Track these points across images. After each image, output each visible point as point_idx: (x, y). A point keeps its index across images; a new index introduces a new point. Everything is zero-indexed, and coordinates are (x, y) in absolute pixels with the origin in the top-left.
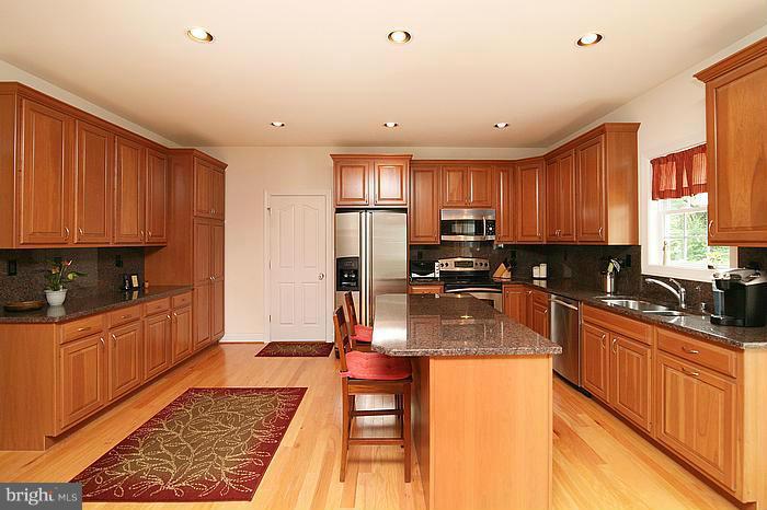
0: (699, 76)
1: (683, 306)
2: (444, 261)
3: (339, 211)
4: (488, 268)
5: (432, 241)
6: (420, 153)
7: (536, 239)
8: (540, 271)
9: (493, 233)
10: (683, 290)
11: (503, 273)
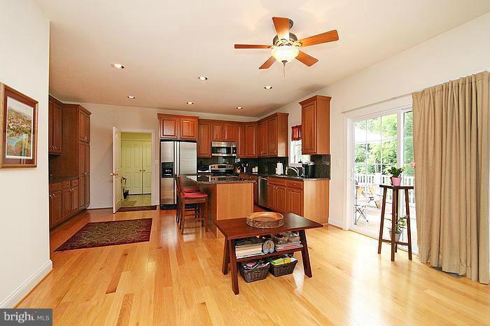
1: (298, 175)
2: (213, 166)
3: (162, 140)
4: (233, 168)
5: (207, 156)
6: (202, 116)
7: (253, 156)
8: (255, 170)
9: (236, 153)
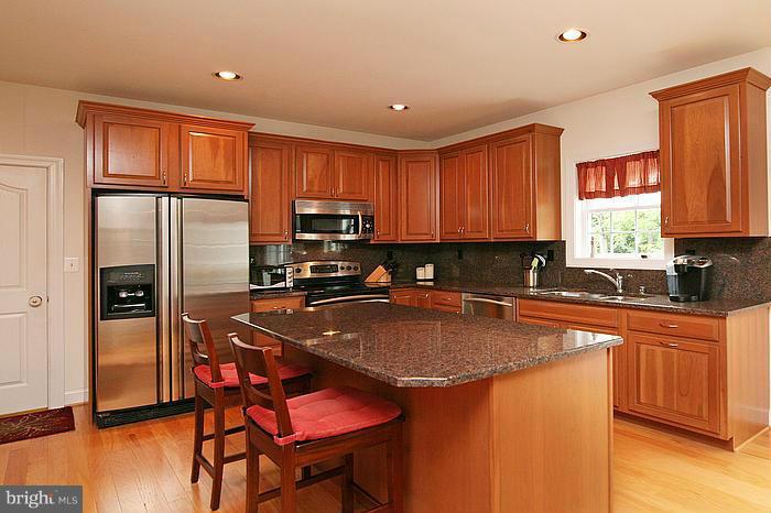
0: (655, 95)
1: (621, 291)
3: (99, 192)
4: (359, 272)
6: (264, 126)
7: (429, 237)
8: (426, 273)
9: (371, 231)
10: (620, 278)
11: (380, 276)
